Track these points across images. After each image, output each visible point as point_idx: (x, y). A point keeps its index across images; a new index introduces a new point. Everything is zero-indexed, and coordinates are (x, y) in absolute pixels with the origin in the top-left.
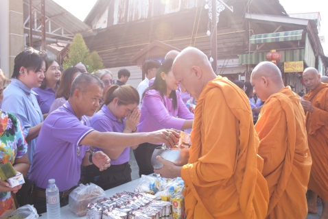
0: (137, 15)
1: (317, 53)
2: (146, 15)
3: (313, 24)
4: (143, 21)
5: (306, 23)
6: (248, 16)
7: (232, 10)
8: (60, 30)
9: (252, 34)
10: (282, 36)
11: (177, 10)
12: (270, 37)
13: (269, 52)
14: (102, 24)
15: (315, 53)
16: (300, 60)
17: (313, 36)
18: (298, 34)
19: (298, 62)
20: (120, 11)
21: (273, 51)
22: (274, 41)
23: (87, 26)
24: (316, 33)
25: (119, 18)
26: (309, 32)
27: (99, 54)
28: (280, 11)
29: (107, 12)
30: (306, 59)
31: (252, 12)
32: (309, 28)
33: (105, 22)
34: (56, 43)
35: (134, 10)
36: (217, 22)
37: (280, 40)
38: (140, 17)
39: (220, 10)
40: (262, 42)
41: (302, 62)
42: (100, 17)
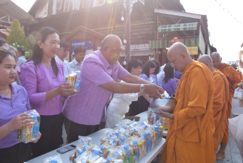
0: (71, 8)
1: (207, 42)
2: (78, 8)
3: (204, 18)
4: (75, 13)
5: (199, 18)
6: (156, 11)
7: (144, 4)
9: (159, 25)
10: (182, 27)
11: (102, 5)
12: (173, 28)
13: (173, 39)
14: (43, 14)
15: (205, 42)
16: (195, 46)
17: (204, 28)
18: (194, 26)
19: (193, 48)
20: (58, 5)
21: (175, 38)
22: (176, 30)
23: (30, 16)
24: (206, 26)
25: (57, 10)
26: (202, 25)
28: (180, 8)
29: (47, 5)
30: (200, 45)
31: (160, 8)
32: (201, 22)
33: (46, 13)
34: (6, 28)
35: (69, 5)
36: (131, 11)
37: (181, 30)
38: (73, 9)
39: (134, 2)
40: (167, 31)
41: (197, 47)
42: (41, 9)
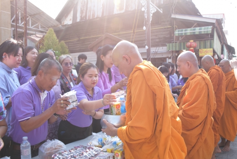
0: (93, 15)
1: (223, 43)
2: (100, 15)
3: (219, 22)
4: (98, 19)
5: (214, 21)
6: (173, 16)
7: (162, 12)
8: (38, 26)
9: (176, 29)
10: (197, 30)
11: (123, 11)
12: (189, 31)
13: (189, 41)
14: (68, 21)
15: (221, 43)
16: (211, 47)
17: (219, 30)
18: (209, 29)
19: (209, 49)
20: (82, 12)
21: (191, 41)
22: (192, 34)
23: (57, 23)
24: (221, 28)
25: (81, 17)
26: (216, 28)
27: (66, 43)
28: (196, 13)
29: (72, 13)
30: (215, 47)
31: (176, 13)
32: (216, 25)
33: (71, 20)
34: (35, 34)
35: (92, 11)
36: (151, 20)
37: (196, 33)
38: (96, 16)
39: (153, 12)
40: (183, 34)
41: (212, 49)
42: (67, 16)
